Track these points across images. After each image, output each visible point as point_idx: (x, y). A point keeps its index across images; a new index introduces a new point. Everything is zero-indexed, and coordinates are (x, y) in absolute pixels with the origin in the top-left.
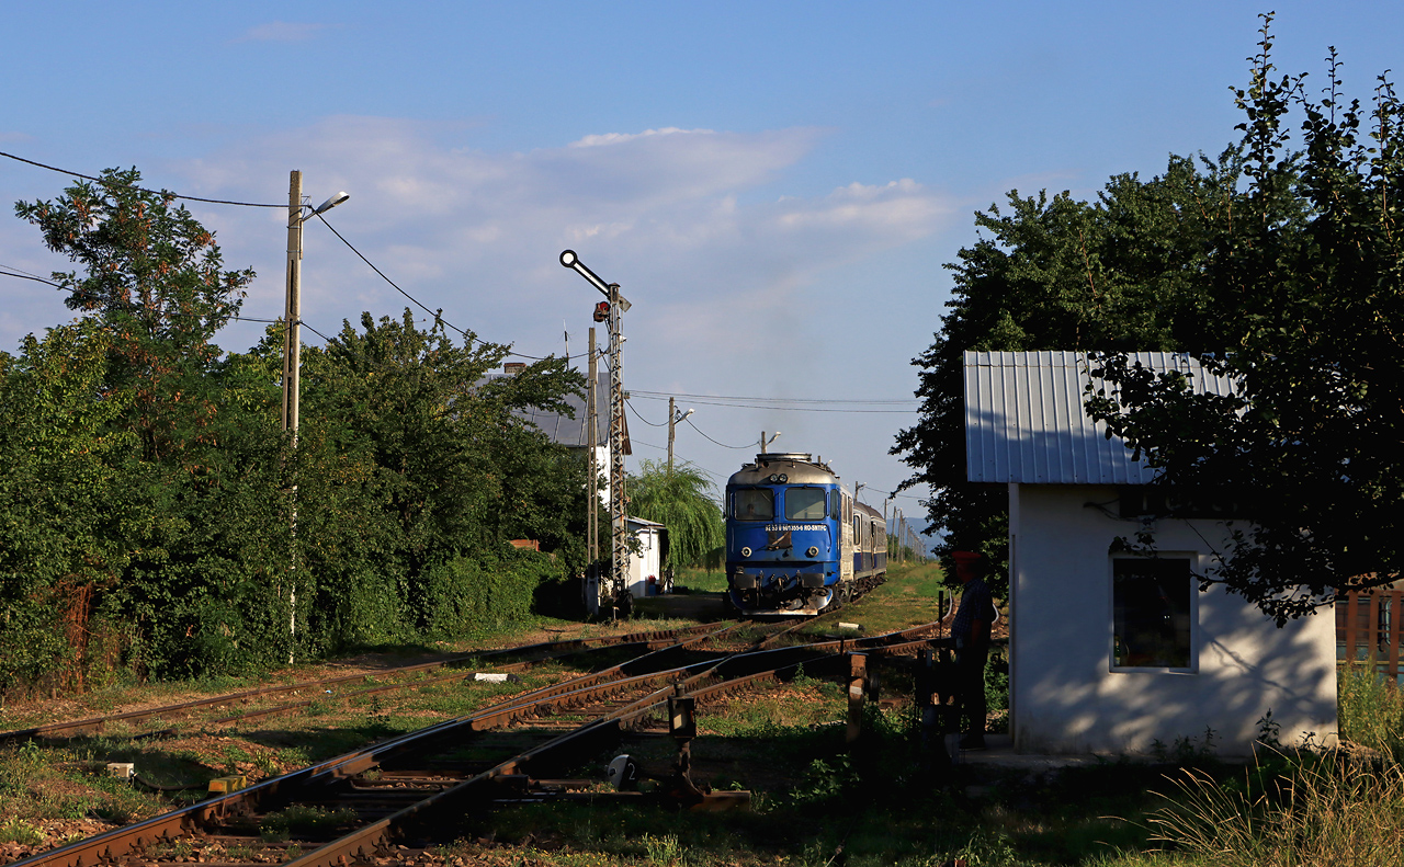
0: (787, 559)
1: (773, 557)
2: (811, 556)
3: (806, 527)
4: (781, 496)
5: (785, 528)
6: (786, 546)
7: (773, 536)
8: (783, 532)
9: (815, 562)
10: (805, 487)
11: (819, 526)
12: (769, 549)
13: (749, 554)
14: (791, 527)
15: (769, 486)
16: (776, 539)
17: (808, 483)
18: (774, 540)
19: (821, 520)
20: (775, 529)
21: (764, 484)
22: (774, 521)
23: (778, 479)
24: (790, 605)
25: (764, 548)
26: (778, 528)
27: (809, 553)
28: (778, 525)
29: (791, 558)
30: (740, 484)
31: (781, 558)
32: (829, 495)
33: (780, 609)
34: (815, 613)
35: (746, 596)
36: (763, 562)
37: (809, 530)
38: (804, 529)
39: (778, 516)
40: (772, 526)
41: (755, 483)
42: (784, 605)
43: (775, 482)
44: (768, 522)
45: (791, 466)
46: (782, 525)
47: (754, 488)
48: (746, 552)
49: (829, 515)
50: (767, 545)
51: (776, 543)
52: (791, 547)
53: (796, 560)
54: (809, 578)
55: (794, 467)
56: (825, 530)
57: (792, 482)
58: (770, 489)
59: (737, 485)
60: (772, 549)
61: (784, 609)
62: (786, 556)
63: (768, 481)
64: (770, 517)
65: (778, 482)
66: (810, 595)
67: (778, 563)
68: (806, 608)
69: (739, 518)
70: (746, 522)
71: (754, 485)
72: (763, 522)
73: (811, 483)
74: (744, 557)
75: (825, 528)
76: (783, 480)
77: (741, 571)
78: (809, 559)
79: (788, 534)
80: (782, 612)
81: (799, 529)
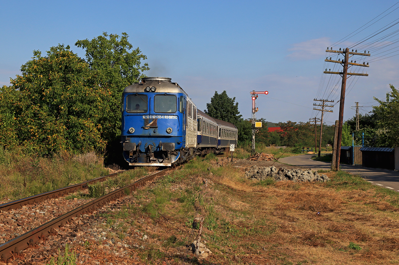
0: (155, 134)
1: (147, 133)
2: (169, 133)
4: (152, 99)
5: (154, 117)
6: (154, 127)
7: (147, 121)
8: (153, 120)
9: (170, 137)
10: (165, 94)
11: (173, 116)
12: (145, 128)
13: (134, 132)
14: (157, 117)
15: (145, 94)
16: (148, 123)
17: (167, 92)
18: (147, 124)
19: (174, 113)
20: (148, 117)
21: (143, 92)
22: (148, 113)
23: (151, 89)
24: (155, 161)
25: (142, 128)
26: (150, 117)
27: (167, 131)
28: (150, 115)
29: (157, 134)
30: (129, 93)
31: (152, 134)
32: (179, 99)
33: (150, 162)
34: (170, 165)
35: (130, 155)
36: (141, 136)
37: (167, 118)
38: (164, 118)
39: (150, 110)
40: (146, 116)
41: (138, 92)
42: (152, 160)
43: (149, 92)
44: (144, 114)
45: (158, 83)
46: (152, 115)
47: (137, 94)
48: (132, 130)
49: (178, 110)
50: (143, 127)
51: (149, 125)
52: (157, 127)
53: (160, 135)
54: (166, 145)
55: (160, 83)
56: (176, 118)
57: (158, 91)
58: (146, 95)
59: (127, 93)
60: (146, 128)
61: (153, 163)
62: (154, 132)
63: (145, 90)
64: (146, 111)
65: (150, 91)
66: (167, 155)
67: (150, 137)
68: (165, 163)
69: (129, 112)
70: (132, 114)
71: (137, 93)
72: (141, 114)
73: (169, 92)
74: (131, 133)
75: (176, 117)
76: (153, 90)
77: (128, 140)
78: (167, 135)
79: (156, 120)
80: (151, 164)
81: (162, 118)
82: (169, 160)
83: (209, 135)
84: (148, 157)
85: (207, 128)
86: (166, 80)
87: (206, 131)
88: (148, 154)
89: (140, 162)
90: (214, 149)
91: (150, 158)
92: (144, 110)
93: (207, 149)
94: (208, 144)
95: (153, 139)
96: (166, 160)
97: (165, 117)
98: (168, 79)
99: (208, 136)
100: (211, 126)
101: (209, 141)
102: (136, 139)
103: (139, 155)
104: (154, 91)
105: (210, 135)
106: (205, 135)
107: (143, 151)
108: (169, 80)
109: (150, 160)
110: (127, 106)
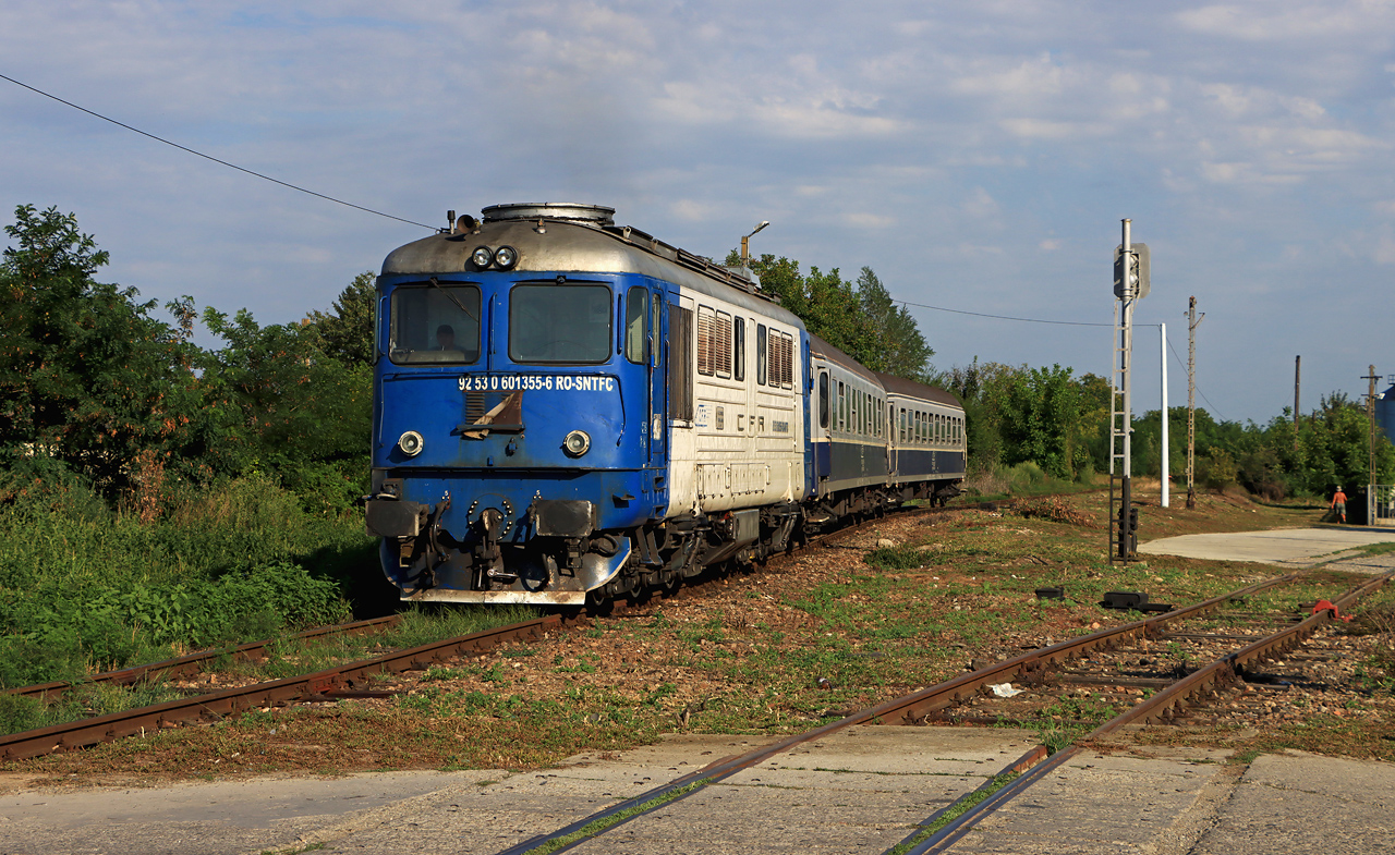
0: (511, 462)
1: (477, 460)
2: (575, 456)
3: (560, 381)
4: (500, 304)
5: (508, 383)
6: (506, 428)
7: (476, 402)
8: (502, 394)
9: (578, 472)
10: (560, 280)
11: (595, 379)
12: (469, 434)
13: (419, 449)
14: (522, 382)
15: (468, 278)
16: (483, 412)
17: (569, 269)
18: (477, 413)
19: (601, 363)
20: (481, 384)
21: (460, 273)
22: (482, 365)
23: (493, 259)
24: (513, 580)
25: (454, 433)
26: (489, 382)
27: (564, 447)
28: (490, 377)
29: (526, 458)
30: (403, 274)
31: (500, 460)
32: (624, 300)
33: (488, 588)
34: (579, 599)
35: (403, 554)
36: (451, 469)
37: (568, 388)
38: (554, 385)
39: (489, 352)
40: (473, 378)
41: (439, 270)
42: (496, 579)
43: (485, 268)
44: (466, 368)
45: (535, 230)
46: (500, 377)
47: (434, 282)
48: (411, 443)
49: (619, 352)
50: (461, 427)
51: (484, 421)
52: (522, 430)
53: (535, 464)
54: (552, 512)
55: (542, 231)
56: (610, 389)
57: (530, 267)
58: (473, 285)
59: (396, 274)
60: (475, 435)
61: (501, 589)
62: (509, 452)
63: (471, 264)
64: (473, 357)
65: (492, 266)
66: (566, 553)
67: (489, 472)
68: (557, 588)
69: (402, 360)
70: (415, 369)
71: (434, 275)
72: (454, 368)
73: (577, 272)
74: (408, 457)
75: (610, 383)
76: (504, 261)
77: (392, 490)
78: (566, 463)
79: (515, 398)
80: (492, 595)
81: (544, 387)
82: (576, 578)
83: (859, 439)
84: (481, 564)
85: (852, 410)
86: (586, 214)
87: (848, 426)
88: (478, 549)
89: (445, 584)
90: (877, 491)
91: (486, 569)
92: (467, 353)
93: (853, 495)
94: (859, 475)
95: (503, 482)
96: (563, 580)
97: (559, 383)
98: (595, 209)
99: (857, 442)
100: (868, 402)
101: (863, 462)
102: (427, 483)
103: (440, 554)
104: (510, 267)
105: (866, 439)
106: (846, 441)
107: (460, 537)
108: (600, 215)
109: (486, 579)
110: (394, 332)
